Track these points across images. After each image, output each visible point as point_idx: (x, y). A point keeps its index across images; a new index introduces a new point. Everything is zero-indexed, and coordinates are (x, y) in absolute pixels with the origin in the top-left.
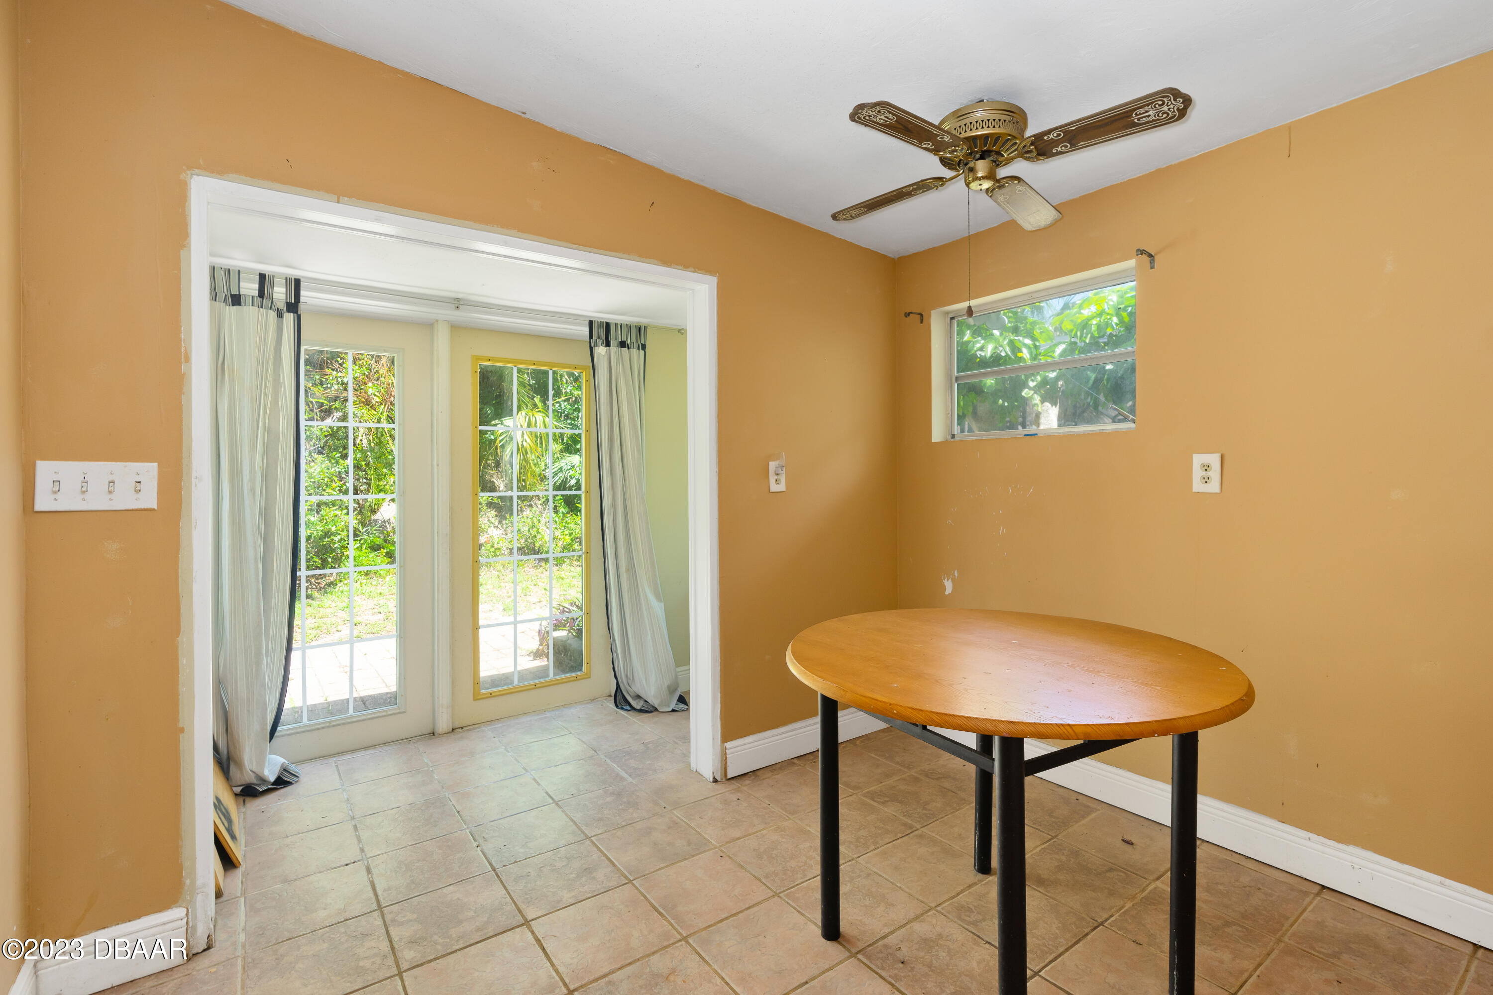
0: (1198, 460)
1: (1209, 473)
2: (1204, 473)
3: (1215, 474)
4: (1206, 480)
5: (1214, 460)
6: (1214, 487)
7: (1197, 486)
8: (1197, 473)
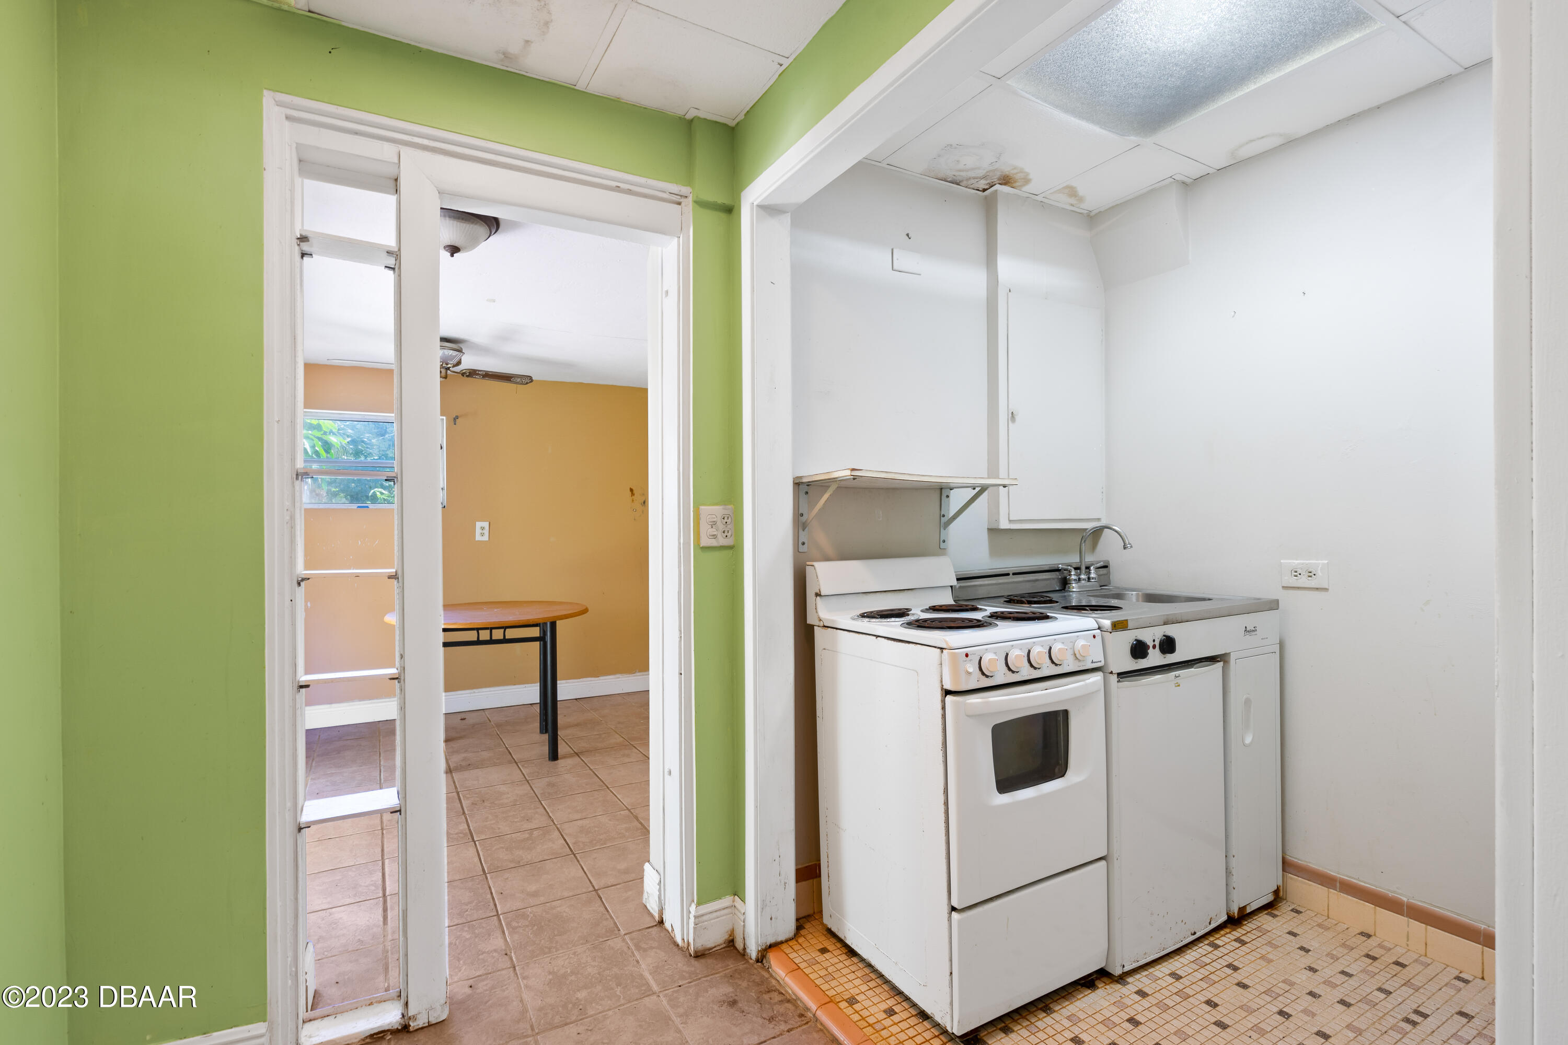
0: (479, 525)
1: (484, 531)
2: (481, 531)
3: (486, 532)
4: (482, 535)
5: (486, 525)
6: (486, 538)
7: (478, 537)
8: (478, 531)
